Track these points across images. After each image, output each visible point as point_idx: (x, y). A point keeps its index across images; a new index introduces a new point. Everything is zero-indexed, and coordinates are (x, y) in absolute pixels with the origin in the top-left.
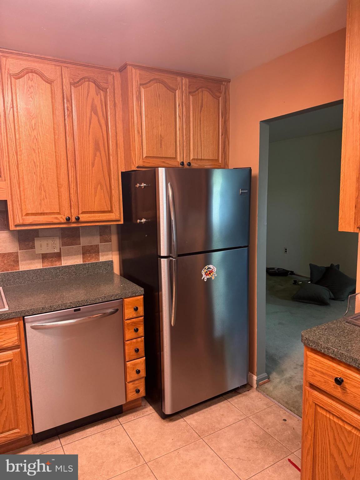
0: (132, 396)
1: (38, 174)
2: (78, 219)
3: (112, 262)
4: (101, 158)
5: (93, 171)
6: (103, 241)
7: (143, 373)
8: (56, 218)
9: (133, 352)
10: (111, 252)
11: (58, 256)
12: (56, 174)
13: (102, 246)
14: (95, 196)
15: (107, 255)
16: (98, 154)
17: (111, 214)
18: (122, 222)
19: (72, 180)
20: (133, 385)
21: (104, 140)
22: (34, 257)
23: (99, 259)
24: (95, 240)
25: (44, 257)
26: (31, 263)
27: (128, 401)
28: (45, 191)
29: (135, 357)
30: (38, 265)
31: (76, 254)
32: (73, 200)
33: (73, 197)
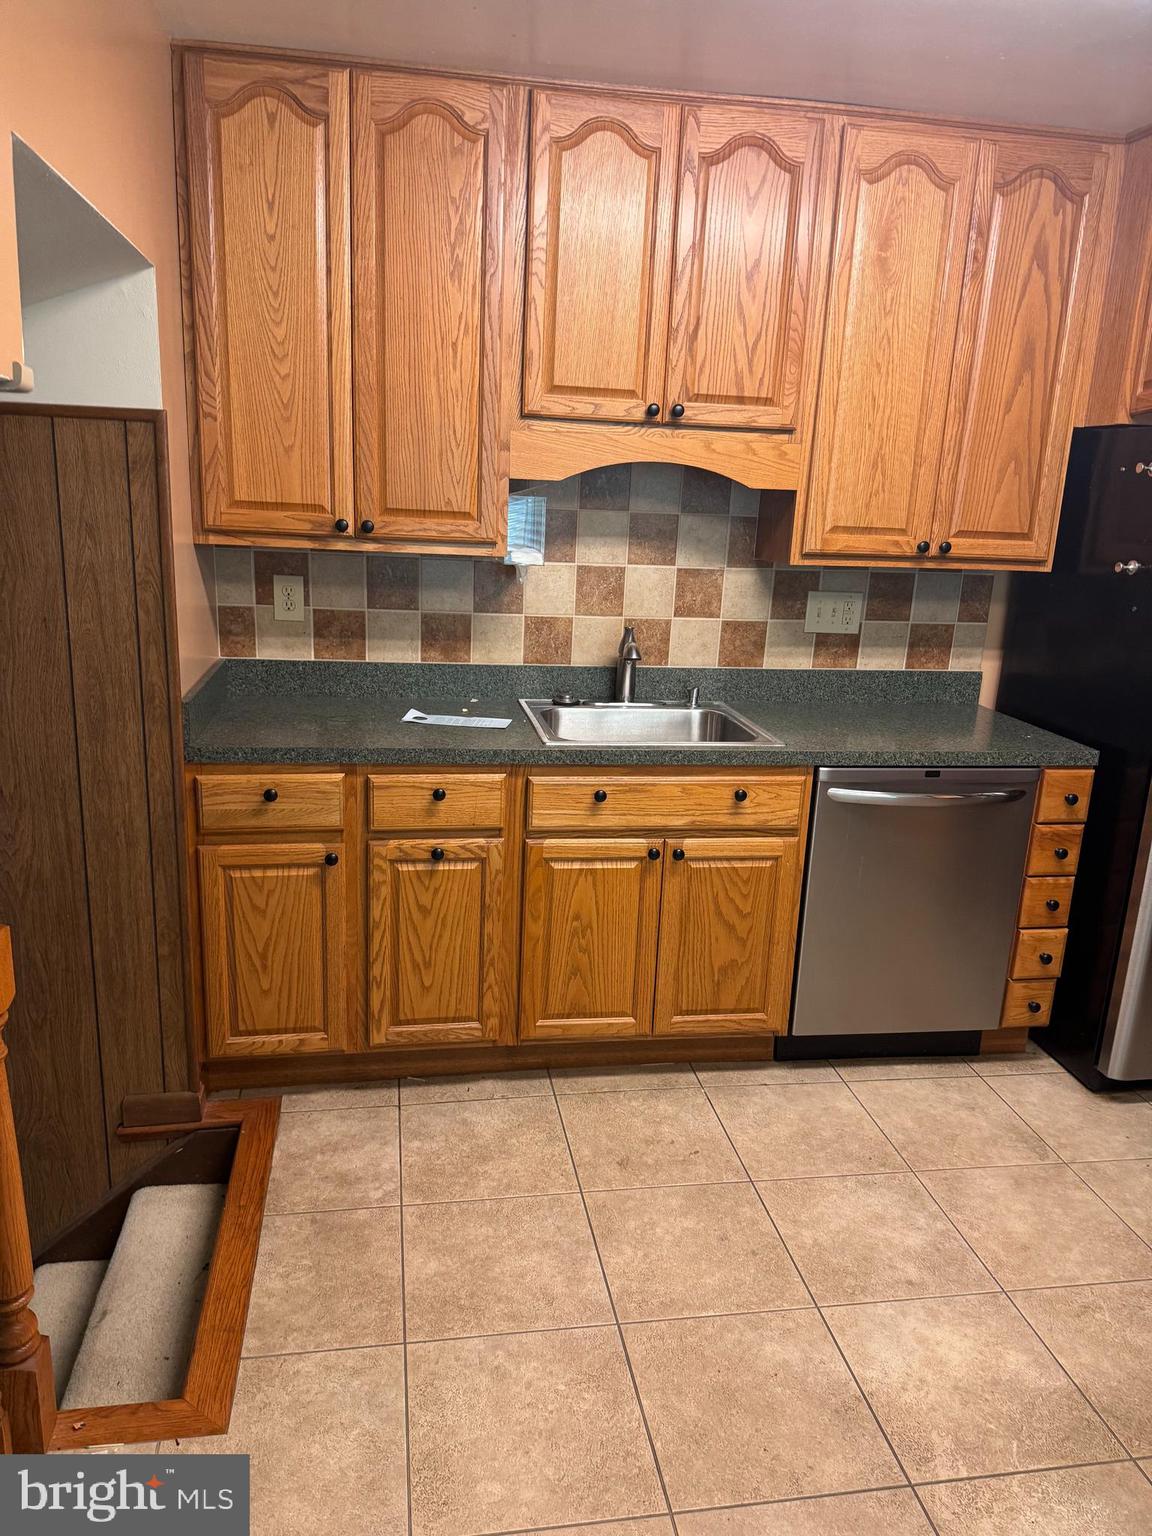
0: (1018, 1016)
1: (877, 429)
2: (945, 549)
3: (979, 675)
4: (1032, 389)
5: (1005, 425)
6: (968, 615)
7: (1055, 968)
8: (896, 544)
9: (1042, 910)
10: (981, 649)
11: (851, 644)
12: (915, 430)
13: (962, 630)
14: (998, 491)
15: (970, 656)
16: (1027, 378)
17: (1026, 543)
18: (1048, 568)
19: (950, 446)
20: (1024, 991)
21: (1048, 341)
22: (798, 639)
23: (946, 665)
24: (947, 613)
25: (822, 642)
26: (790, 654)
27: (1004, 1026)
28: (883, 475)
29: (1044, 922)
30: (802, 661)
31: (893, 643)
32: (943, 498)
33: (943, 492)
